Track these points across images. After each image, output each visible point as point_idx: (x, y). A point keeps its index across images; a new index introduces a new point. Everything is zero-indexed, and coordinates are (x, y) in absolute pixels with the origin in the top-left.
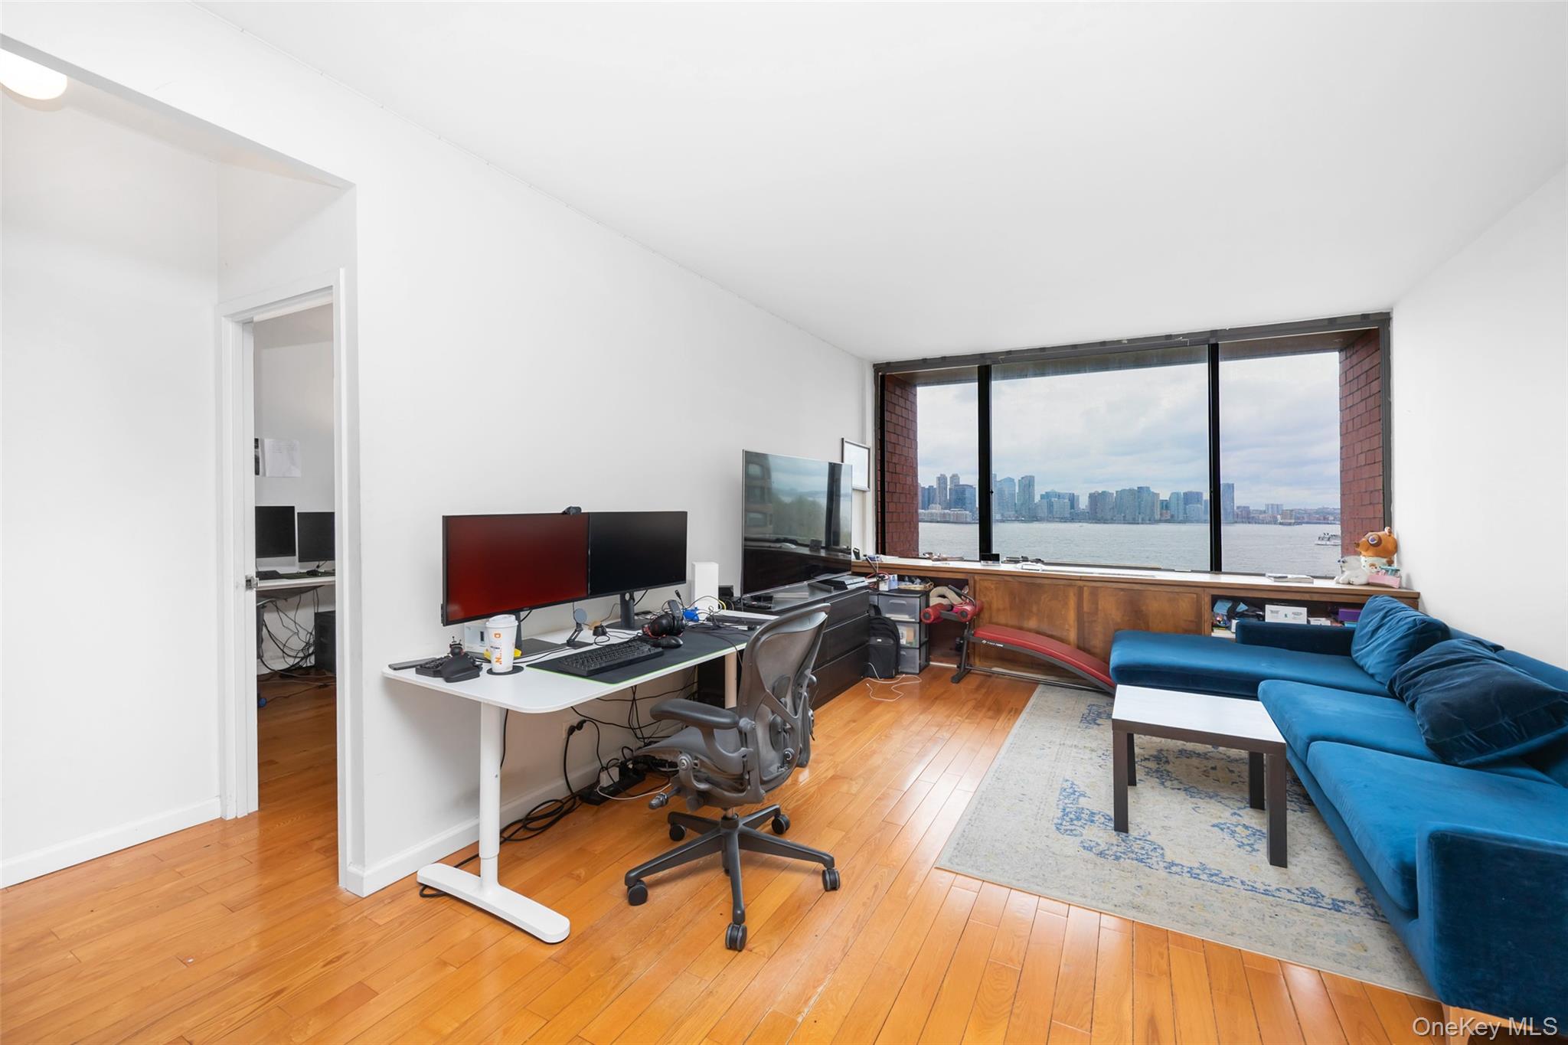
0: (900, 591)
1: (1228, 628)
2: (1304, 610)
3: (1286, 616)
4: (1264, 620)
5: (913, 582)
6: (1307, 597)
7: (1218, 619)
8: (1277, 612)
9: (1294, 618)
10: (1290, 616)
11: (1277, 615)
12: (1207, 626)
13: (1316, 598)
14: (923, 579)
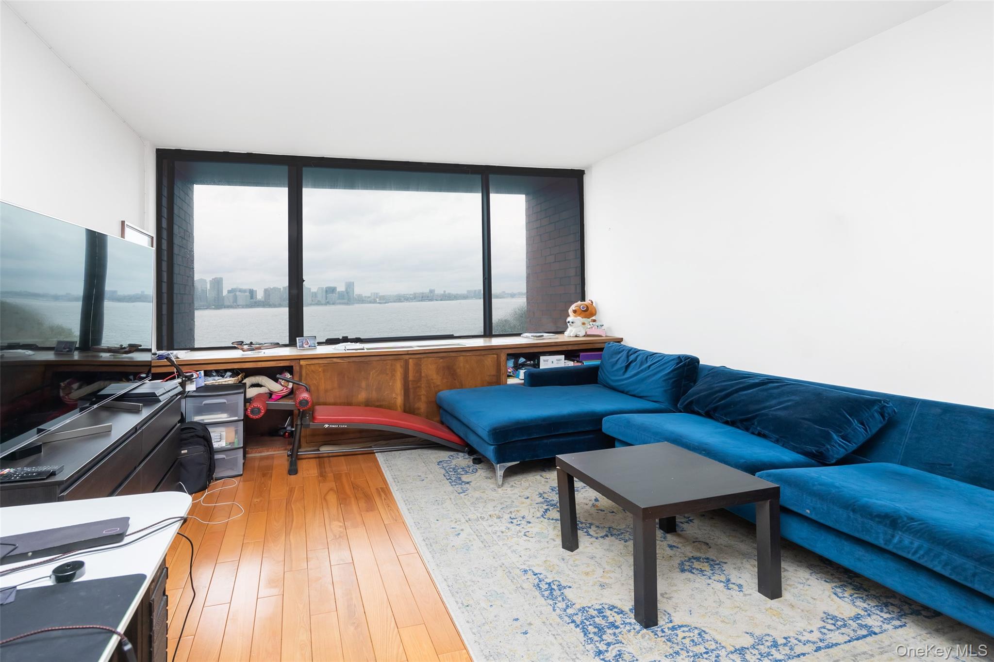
0: (207, 388)
1: (517, 377)
2: (563, 357)
3: (552, 362)
4: (539, 367)
5: (223, 376)
6: (564, 348)
7: (509, 371)
8: (547, 361)
9: (557, 363)
10: (555, 362)
11: (548, 363)
12: (503, 377)
13: (570, 348)
14: (235, 373)
